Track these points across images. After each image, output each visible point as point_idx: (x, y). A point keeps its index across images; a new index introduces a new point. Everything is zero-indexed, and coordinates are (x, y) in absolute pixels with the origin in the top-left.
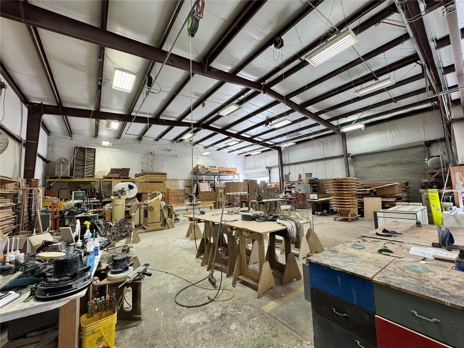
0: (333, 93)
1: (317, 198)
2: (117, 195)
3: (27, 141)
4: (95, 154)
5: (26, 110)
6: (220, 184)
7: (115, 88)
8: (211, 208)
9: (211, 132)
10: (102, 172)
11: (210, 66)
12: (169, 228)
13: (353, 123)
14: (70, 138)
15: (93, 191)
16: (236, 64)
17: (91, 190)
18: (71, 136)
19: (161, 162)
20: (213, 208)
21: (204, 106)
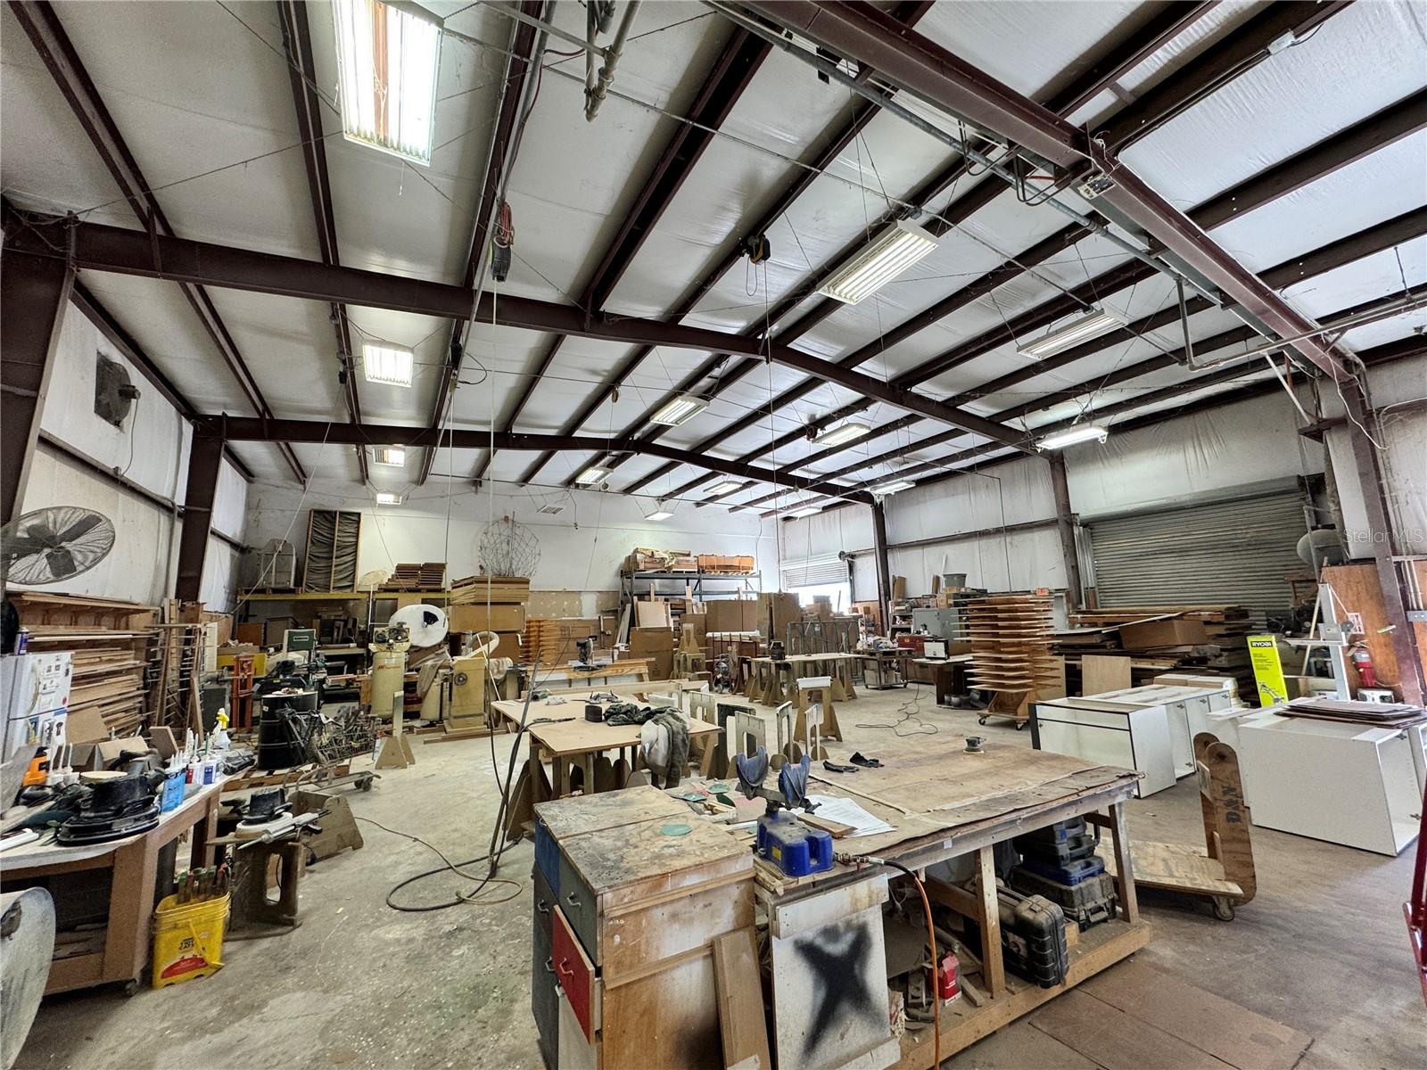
0: (973, 350)
1: (943, 655)
2: (384, 641)
3: (188, 507)
4: (358, 528)
5: (188, 429)
6: (700, 605)
7: (374, 380)
8: (640, 677)
9: (661, 461)
10: (376, 574)
11: (601, 310)
12: (508, 732)
13: (1075, 422)
14: (301, 487)
15: (350, 626)
16: (672, 298)
17: (346, 622)
18: (303, 483)
19: (533, 542)
20: (646, 677)
21: (615, 400)
